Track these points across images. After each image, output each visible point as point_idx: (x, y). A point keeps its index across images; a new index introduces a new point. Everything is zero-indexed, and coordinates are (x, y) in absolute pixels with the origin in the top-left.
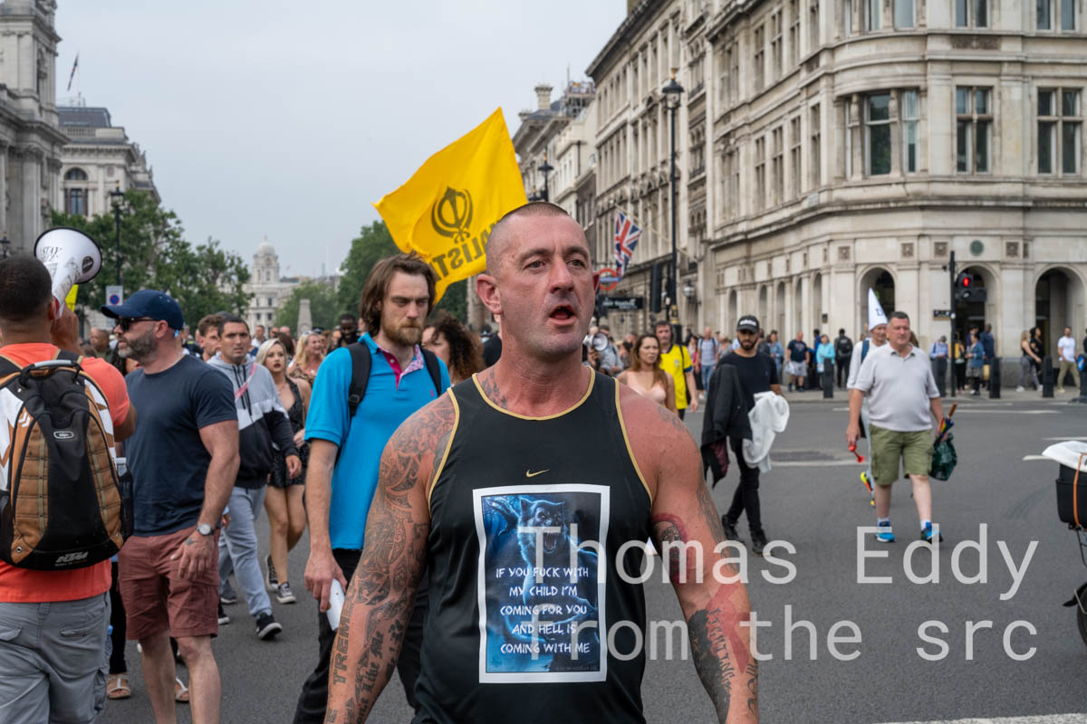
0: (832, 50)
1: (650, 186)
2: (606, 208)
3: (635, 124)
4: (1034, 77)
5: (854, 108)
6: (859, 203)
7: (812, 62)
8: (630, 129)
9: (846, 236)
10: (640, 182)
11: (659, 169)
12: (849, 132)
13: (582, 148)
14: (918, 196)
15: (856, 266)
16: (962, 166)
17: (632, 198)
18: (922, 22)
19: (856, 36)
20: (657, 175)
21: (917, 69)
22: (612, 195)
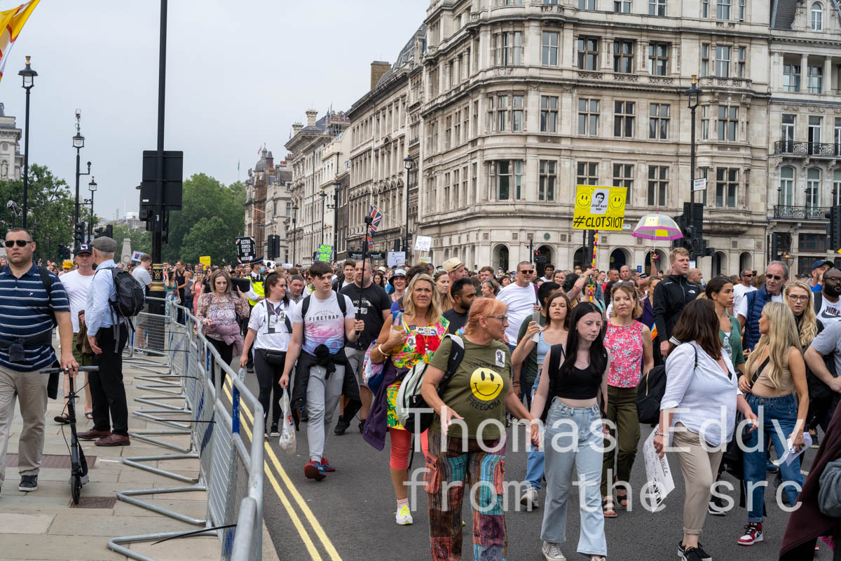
0: (483, 138)
1: (385, 188)
2: (356, 196)
3: (376, 151)
4: (576, 157)
5: (493, 167)
6: (493, 213)
7: (474, 142)
8: (373, 153)
9: (487, 228)
10: (379, 185)
11: (391, 180)
12: (490, 178)
13: (340, 156)
14: (520, 211)
15: (491, 242)
16: (541, 197)
17: (374, 193)
18: (525, 129)
19: (494, 133)
20: (390, 183)
21: (522, 151)
22: (360, 189)
